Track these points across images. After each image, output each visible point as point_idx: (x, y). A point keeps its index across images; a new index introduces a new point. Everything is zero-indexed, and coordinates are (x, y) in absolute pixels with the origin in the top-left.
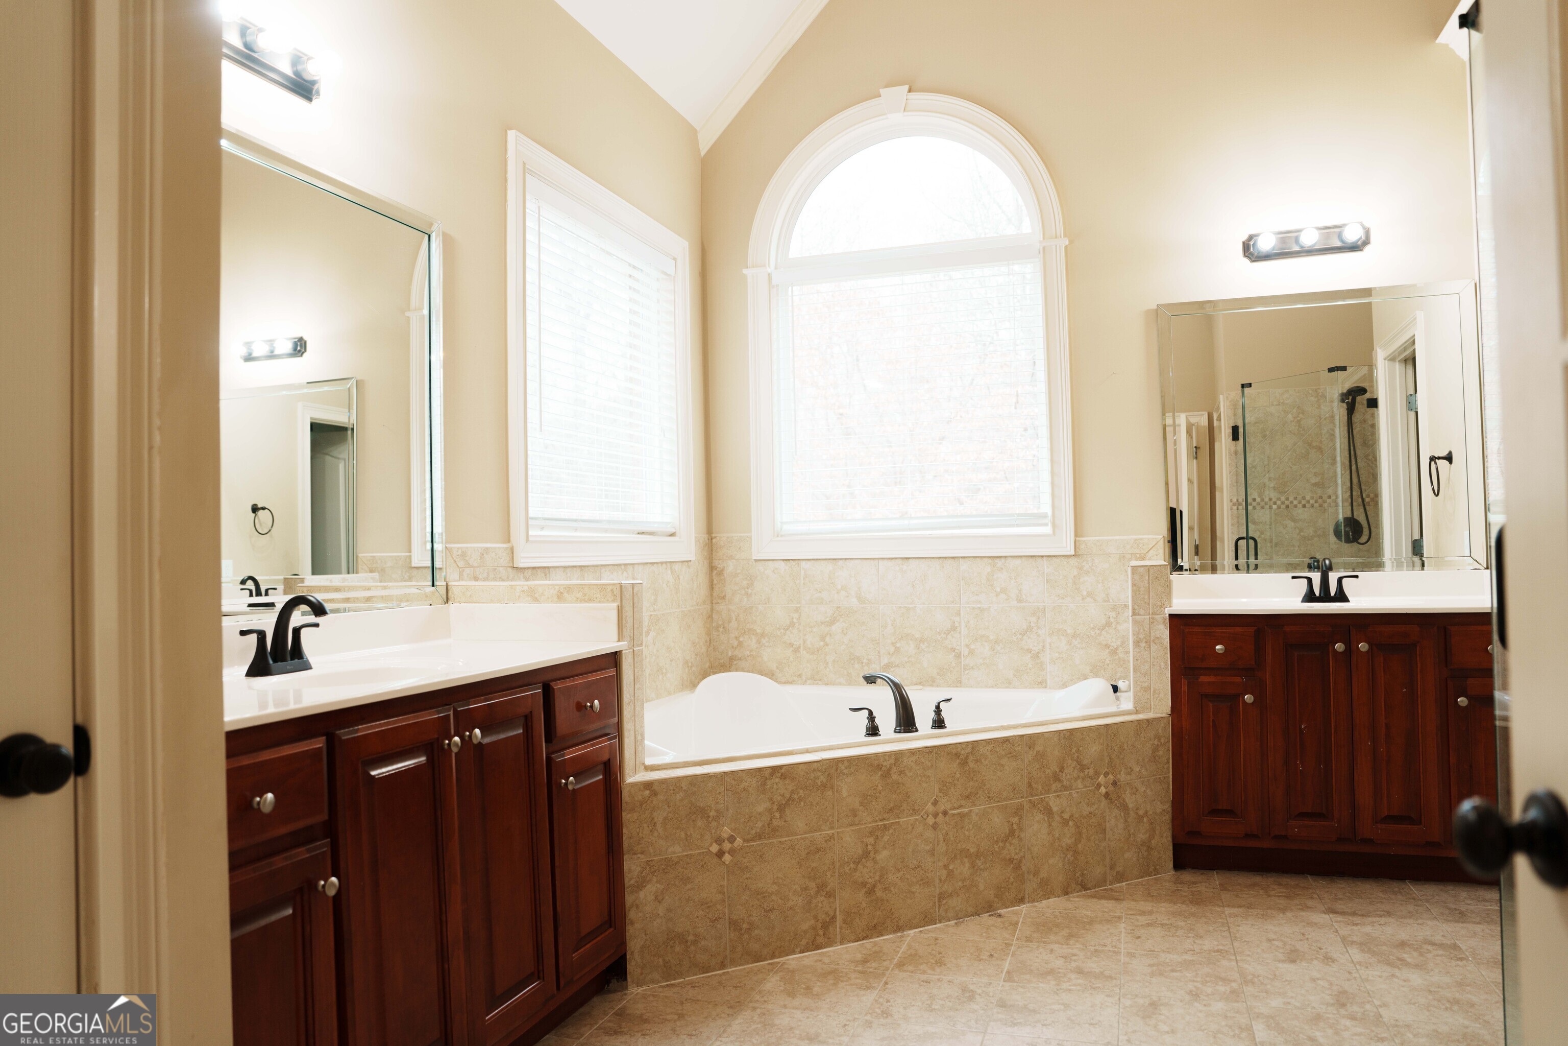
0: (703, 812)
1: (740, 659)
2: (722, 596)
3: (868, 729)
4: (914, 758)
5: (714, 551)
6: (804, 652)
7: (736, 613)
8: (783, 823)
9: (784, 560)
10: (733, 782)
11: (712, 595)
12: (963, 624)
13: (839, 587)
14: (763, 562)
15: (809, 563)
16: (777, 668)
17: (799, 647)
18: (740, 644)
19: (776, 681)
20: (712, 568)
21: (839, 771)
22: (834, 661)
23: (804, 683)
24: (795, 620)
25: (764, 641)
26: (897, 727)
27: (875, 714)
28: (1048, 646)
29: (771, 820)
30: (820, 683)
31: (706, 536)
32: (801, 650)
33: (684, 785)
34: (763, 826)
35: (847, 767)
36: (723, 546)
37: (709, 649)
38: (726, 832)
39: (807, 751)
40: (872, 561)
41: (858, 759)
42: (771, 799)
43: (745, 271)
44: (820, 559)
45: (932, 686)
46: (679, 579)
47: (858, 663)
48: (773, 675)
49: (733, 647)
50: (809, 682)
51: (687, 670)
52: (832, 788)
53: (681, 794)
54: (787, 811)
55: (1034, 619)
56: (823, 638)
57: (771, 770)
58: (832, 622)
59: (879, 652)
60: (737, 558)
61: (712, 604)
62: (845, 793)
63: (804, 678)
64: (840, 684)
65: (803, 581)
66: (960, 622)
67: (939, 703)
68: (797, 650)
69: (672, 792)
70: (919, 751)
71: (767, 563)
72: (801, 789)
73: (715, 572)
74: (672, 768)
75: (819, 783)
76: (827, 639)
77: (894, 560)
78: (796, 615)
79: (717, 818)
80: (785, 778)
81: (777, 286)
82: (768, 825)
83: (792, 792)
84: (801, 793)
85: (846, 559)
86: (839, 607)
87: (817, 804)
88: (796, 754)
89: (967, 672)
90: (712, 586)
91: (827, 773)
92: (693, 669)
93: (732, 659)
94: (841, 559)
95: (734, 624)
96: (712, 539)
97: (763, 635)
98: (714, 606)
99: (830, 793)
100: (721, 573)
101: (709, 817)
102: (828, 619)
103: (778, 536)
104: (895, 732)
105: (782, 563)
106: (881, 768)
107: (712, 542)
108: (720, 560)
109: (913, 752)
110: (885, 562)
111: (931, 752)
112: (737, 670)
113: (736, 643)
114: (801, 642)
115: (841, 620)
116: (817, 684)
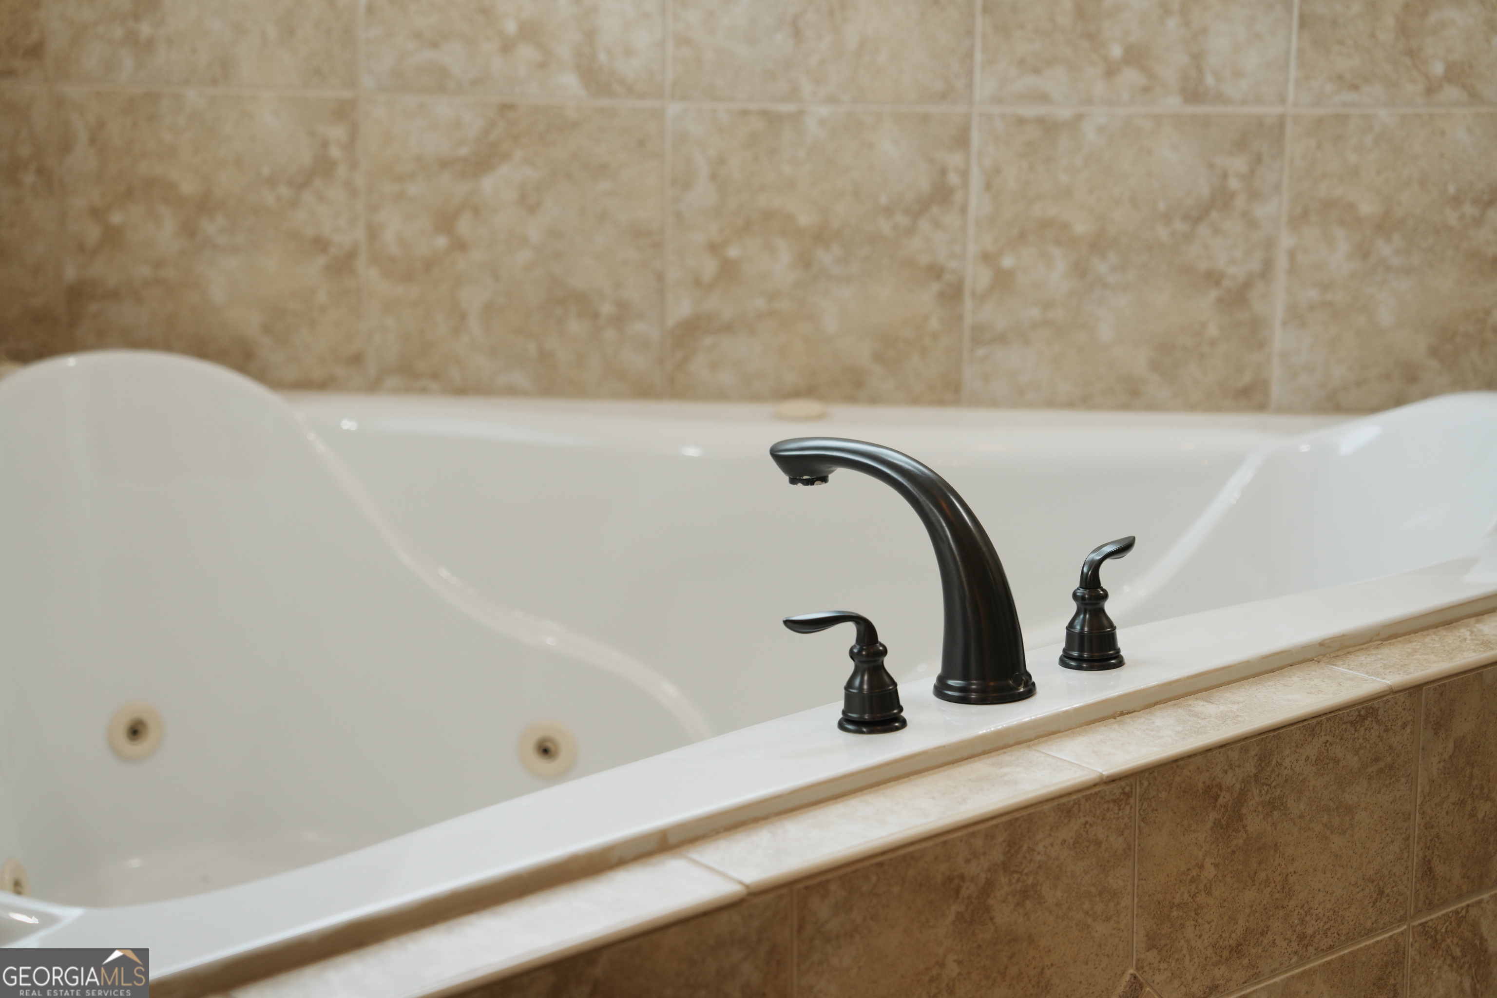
3: (851, 696)
4: (1069, 831)
6: (373, 273)
7: (90, 115)
12: (976, 179)
13: (511, 26)
16: (267, 329)
17: (352, 255)
18: (112, 236)
19: (262, 376)
21: (808, 931)
22: (488, 306)
23: (373, 386)
24: (335, 152)
25: (211, 228)
27: (874, 634)
28: (1282, 262)
32: (361, 263)
35: (837, 908)
39: (664, 844)
41: (880, 864)
45: (851, 399)
49: (81, 247)
50: (391, 382)
55: (1239, 164)
56: (445, 221)
58: (483, 160)
59: (660, 277)
64: (511, 391)
66: (965, 174)
67: (1095, 566)
68: (343, 265)
76: (464, 226)
78: (337, 133)
86: (510, 105)
88: (623, 862)
89: (981, 352)
95: (83, 156)
97: (205, 204)
106: (958, 891)
109: (1067, 805)
111: (1128, 795)
113: (93, 233)
114: (360, 234)
115: (518, 154)
116: (424, 391)
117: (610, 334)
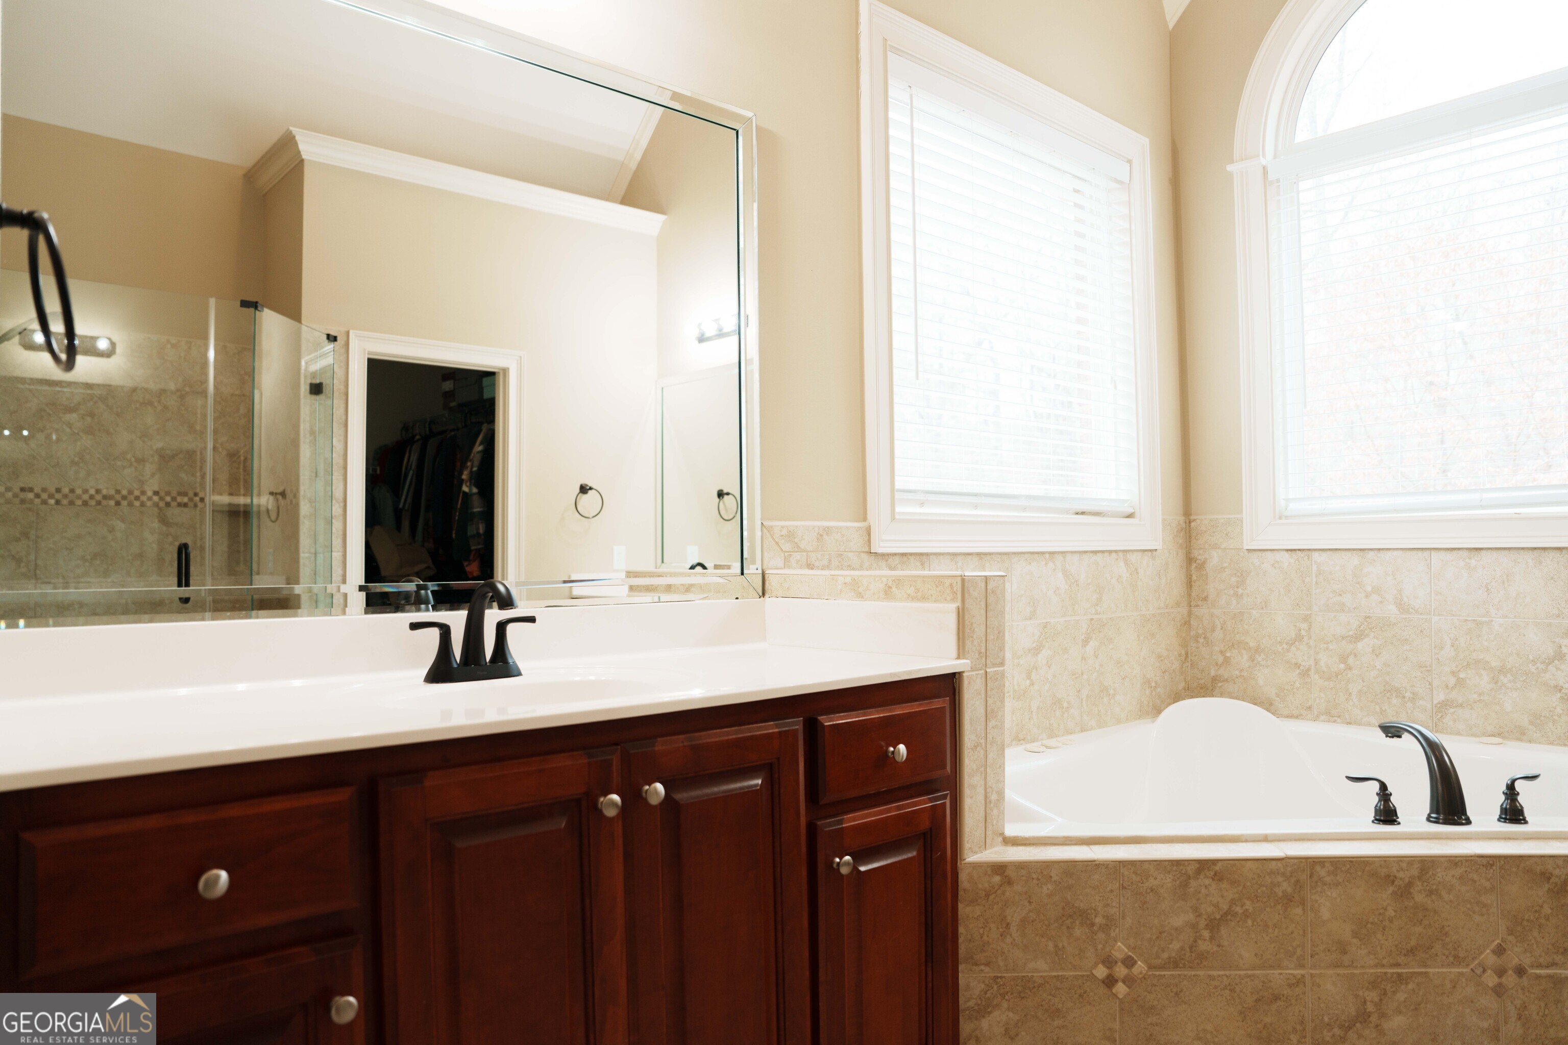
0: (1085, 917)
1: (1227, 680)
2: (1203, 596)
3: (1377, 811)
4: (1458, 872)
5: (1193, 538)
6: (1317, 677)
7: (1221, 620)
8: (1215, 948)
9: (1287, 550)
10: (1134, 876)
11: (1190, 595)
13: (1369, 589)
14: (1259, 553)
15: (1324, 554)
16: (1278, 695)
17: (1309, 670)
18: (1227, 661)
19: (1273, 713)
20: (1190, 560)
21: (1315, 878)
22: (1360, 691)
23: (1316, 719)
24: (1303, 633)
25: (1259, 658)
26: (1432, 812)
29: (1195, 941)
30: (1339, 720)
31: (1182, 518)
32: (1312, 673)
33: (1055, 874)
34: (1182, 948)
35: (1329, 873)
36: (1205, 532)
37: (1184, 666)
38: (1120, 949)
39: (1266, 839)
40: (1420, 553)
41: (1351, 862)
42: (1195, 909)
43: (1229, 168)
44: (1340, 549)
45: (1520, 740)
46: (1137, 573)
47: (1397, 697)
48: (1271, 704)
49: (1217, 664)
50: (1322, 718)
51: (1148, 692)
52: (1303, 903)
53: (1050, 886)
54: (1224, 931)
56: (1344, 659)
57: (1197, 866)
58: (1358, 637)
59: (1431, 684)
60: (1223, 546)
61: (1191, 606)
62: (1325, 914)
63: (1316, 713)
65: (1314, 580)
67: (1515, 781)
68: (1305, 673)
69: (1035, 881)
70: (1467, 861)
71: (1264, 553)
72: (1248, 899)
73: (1194, 565)
74: (1045, 844)
75: (1280, 894)
76: (1351, 661)
77: (1455, 553)
78: (1305, 626)
79: (1106, 928)
80: (1221, 880)
81: (1278, 181)
82: (1191, 947)
83: (1233, 902)
84: (1248, 905)
85: (1379, 549)
86: (1369, 617)
87: (1275, 926)
88: (1246, 841)
90: (1189, 584)
91: (1293, 880)
92: (1159, 690)
93: (1215, 680)
94: (1372, 550)
95: (1219, 634)
96: (1190, 522)
97: (1257, 650)
98: (1193, 609)
99: (1299, 911)
100: (1202, 566)
101: (1093, 924)
102: (1351, 633)
103: (1280, 518)
104: (1429, 819)
105: (1286, 554)
106: (1393, 882)
107: (1190, 526)
108: (1200, 549)
109: (1454, 861)
110: (1442, 555)
112: (1222, 695)
113: (1220, 659)
114: (1312, 662)
115: (1372, 635)
116: (1335, 721)
117: (1409, 705)
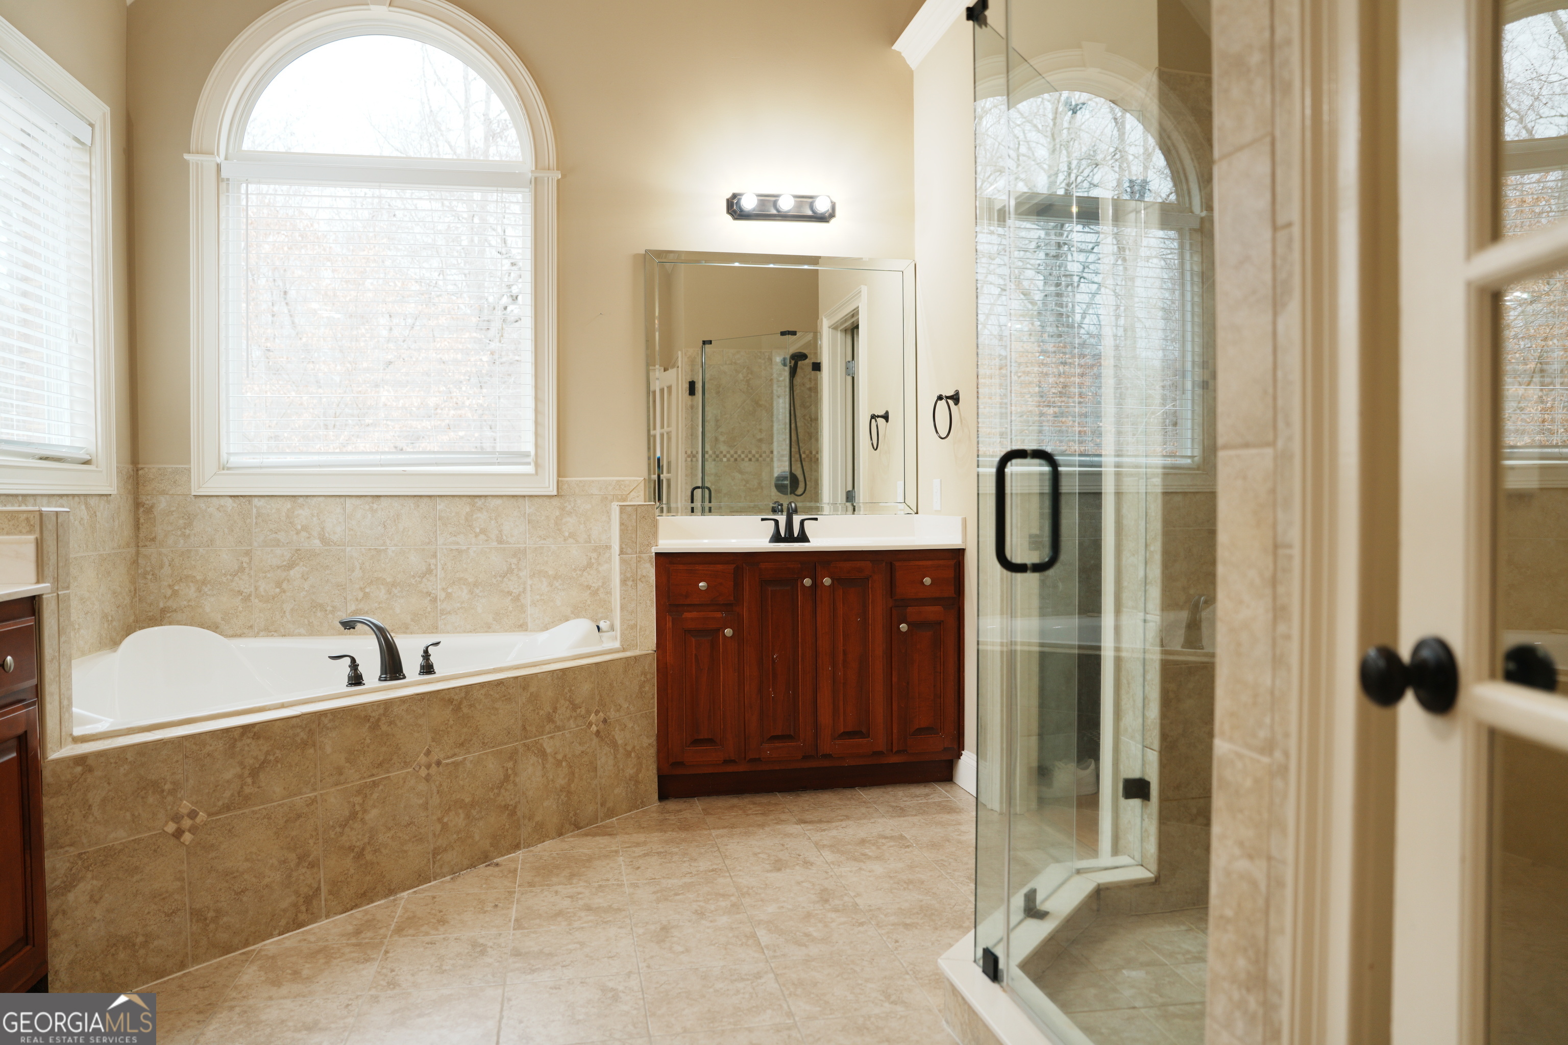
0: (156, 786)
1: (175, 611)
2: (151, 537)
3: (350, 678)
4: (405, 707)
5: (141, 484)
6: (257, 601)
7: (169, 558)
8: (256, 790)
9: (231, 496)
10: (194, 747)
11: (137, 537)
12: (439, 566)
13: (299, 527)
14: (205, 499)
15: (263, 500)
16: (223, 619)
17: (250, 595)
18: (175, 593)
19: (221, 634)
20: (137, 504)
21: (321, 725)
22: (292, 610)
23: (256, 635)
24: (245, 565)
25: (205, 589)
26: (381, 674)
27: (358, 662)
28: (528, 588)
29: (242, 788)
30: (275, 634)
31: (130, 467)
32: (252, 598)
33: (130, 756)
34: (232, 795)
35: (330, 721)
36: (153, 479)
37: (134, 601)
38: (186, 806)
39: (283, 706)
40: (338, 499)
41: (344, 710)
42: (241, 764)
43: (186, 156)
44: (276, 496)
45: (405, 633)
46: (96, 516)
47: (320, 611)
48: (217, 627)
49: (165, 597)
50: (262, 634)
51: (106, 625)
52: (314, 745)
53: (126, 767)
54: (262, 776)
55: (514, 561)
56: (279, 584)
57: (241, 730)
58: (290, 566)
59: (345, 599)
60: (171, 492)
61: (138, 546)
62: (329, 750)
63: (256, 630)
64: (300, 635)
65: (254, 521)
66: (436, 565)
67: (427, 648)
68: (247, 599)
69: (113, 765)
70: (411, 699)
71: (209, 499)
72: (278, 749)
73: (141, 510)
74: (112, 737)
75: (299, 741)
76: (285, 585)
77: (362, 499)
78: (246, 559)
79: (173, 792)
80: (258, 738)
81: (228, 180)
82: (239, 793)
83: (267, 753)
84: (278, 753)
85: (307, 496)
86: (299, 550)
87: (296, 765)
88: (269, 709)
89: (443, 617)
90: (137, 526)
91: (307, 730)
92: (114, 623)
93: (164, 611)
94: (301, 496)
95: (167, 570)
96: (137, 470)
97: (204, 582)
98: (140, 549)
99: (311, 751)
100: (149, 510)
101: (163, 791)
102: (285, 563)
103: (223, 469)
104: (380, 680)
105: (230, 500)
106: (369, 720)
107: (137, 474)
108: (148, 495)
109: (403, 700)
110: (354, 500)
111: (423, 699)
112: (170, 623)
113: (169, 592)
114: (252, 589)
115: (301, 564)
116: (272, 636)
117: (330, 616)
